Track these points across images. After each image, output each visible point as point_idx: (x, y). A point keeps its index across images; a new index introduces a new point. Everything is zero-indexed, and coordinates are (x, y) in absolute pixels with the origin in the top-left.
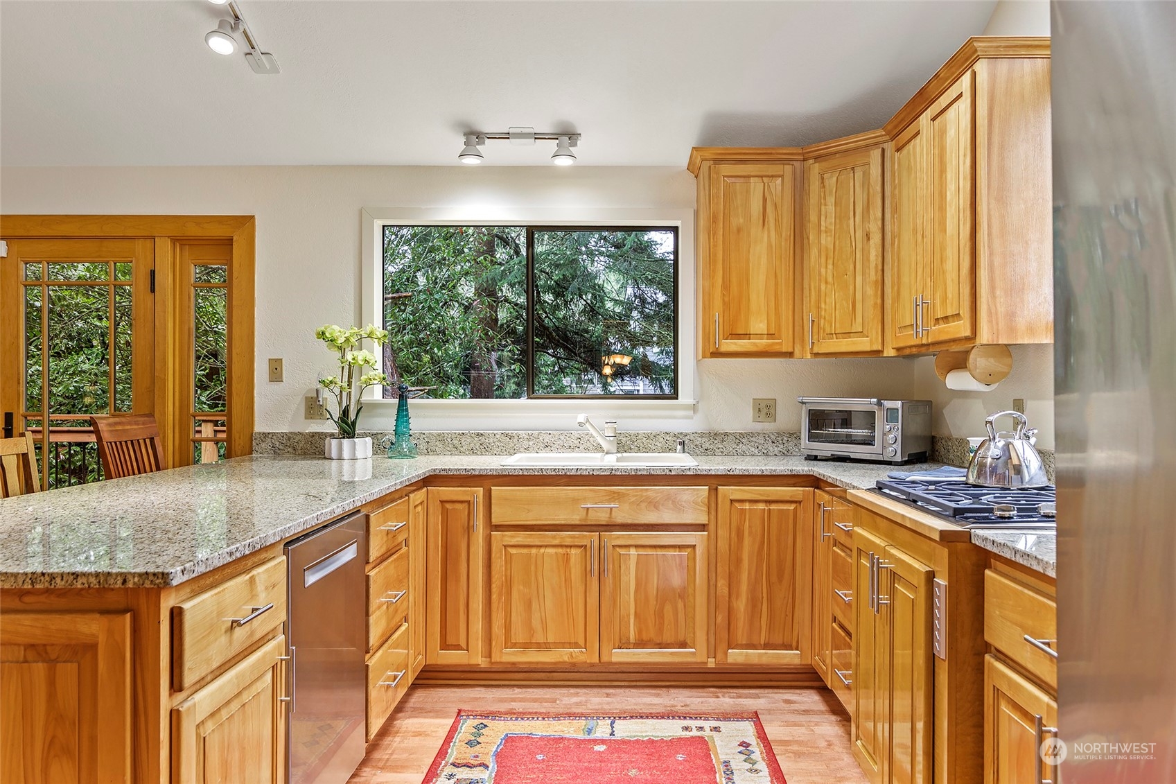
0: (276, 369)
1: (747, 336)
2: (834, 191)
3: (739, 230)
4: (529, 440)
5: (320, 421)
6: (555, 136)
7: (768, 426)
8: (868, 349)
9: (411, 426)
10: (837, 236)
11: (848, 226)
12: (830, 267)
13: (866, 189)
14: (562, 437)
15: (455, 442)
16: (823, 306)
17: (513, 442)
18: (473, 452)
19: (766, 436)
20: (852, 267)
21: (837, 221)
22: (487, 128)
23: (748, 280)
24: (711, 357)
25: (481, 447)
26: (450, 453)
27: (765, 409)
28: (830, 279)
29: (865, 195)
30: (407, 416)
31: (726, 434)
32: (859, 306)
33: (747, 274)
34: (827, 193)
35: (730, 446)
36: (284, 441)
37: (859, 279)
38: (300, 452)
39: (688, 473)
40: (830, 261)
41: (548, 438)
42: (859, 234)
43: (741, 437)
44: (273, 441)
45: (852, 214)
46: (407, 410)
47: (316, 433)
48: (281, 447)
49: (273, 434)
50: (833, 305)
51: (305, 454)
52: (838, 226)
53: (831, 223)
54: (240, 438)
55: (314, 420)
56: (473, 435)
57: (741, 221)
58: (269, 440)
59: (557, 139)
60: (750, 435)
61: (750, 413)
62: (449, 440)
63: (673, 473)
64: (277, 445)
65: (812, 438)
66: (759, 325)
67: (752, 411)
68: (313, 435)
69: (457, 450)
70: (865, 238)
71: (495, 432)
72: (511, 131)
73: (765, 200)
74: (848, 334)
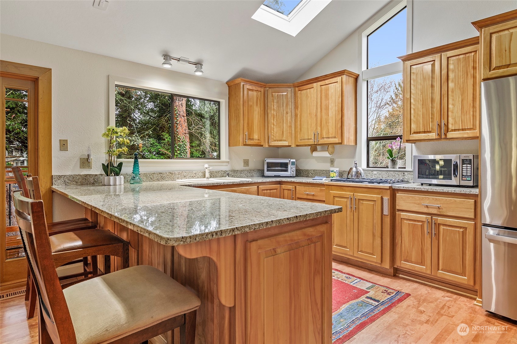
0: (64, 145)
1: (253, 139)
2: (276, 98)
3: (251, 106)
4: (178, 175)
5: (88, 169)
6: (196, 64)
7: (247, 168)
8: (288, 145)
9: (140, 171)
10: (277, 112)
11: (281, 109)
12: (275, 120)
13: (286, 99)
14: (190, 173)
15: (151, 176)
16: (272, 132)
17: (173, 176)
18: (158, 180)
19: (248, 171)
20: (282, 121)
21: (277, 107)
22: (173, 55)
23: (253, 123)
24: (244, 146)
25: (161, 178)
26: (149, 181)
27: (246, 162)
28: (275, 124)
29: (286, 100)
30: (138, 166)
31: (238, 171)
32: (284, 133)
33: (253, 121)
34: (274, 98)
35: (239, 174)
36: (71, 179)
37: (284, 125)
38: (79, 184)
39: (253, 182)
40: (275, 119)
41: (185, 174)
42: (285, 112)
43: (241, 171)
44: (65, 179)
45: (282, 106)
46: (138, 164)
47: (88, 175)
48: (69, 182)
49: (65, 176)
50: (275, 131)
51: (82, 184)
52: (278, 109)
53: (275, 108)
54: (44, 178)
55: (85, 169)
56: (158, 173)
57: (252, 103)
58: (62, 179)
59: (196, 65)
60: (244, 171)
61: (242, 164)
62: (149, 176)
63: (249, 182)
64: (67, 181)
65: (268, 170)
66: (256, 136)
67: (243, 163)
68: (86, 175)
69: (152, 180)
70: (286, 114)
71: (166, 172)
72: (181, 58)
73: (257, 98)
74: (281, 140)
